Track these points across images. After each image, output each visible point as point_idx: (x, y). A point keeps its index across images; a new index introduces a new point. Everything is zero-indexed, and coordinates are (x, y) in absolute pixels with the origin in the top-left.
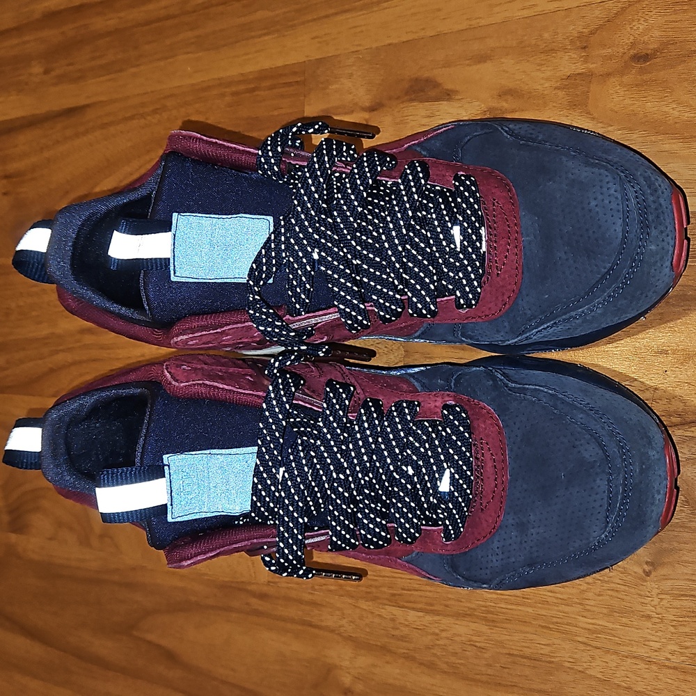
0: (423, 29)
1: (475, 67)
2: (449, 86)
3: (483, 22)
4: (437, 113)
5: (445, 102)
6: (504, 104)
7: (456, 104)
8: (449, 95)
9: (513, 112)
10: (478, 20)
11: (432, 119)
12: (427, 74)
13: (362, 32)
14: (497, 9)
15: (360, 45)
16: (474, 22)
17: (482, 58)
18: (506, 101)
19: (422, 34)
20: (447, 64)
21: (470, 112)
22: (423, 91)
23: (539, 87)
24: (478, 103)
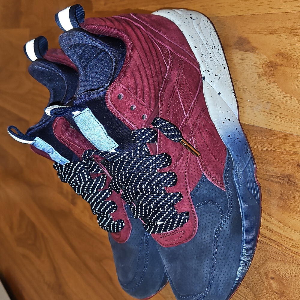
0: (248, 10)
1: (268, 36)
2: (254, 44)
3: (276, 11)
4: (247, 59)
5: (251, 53)
6: (278, 61)
7: (256, 55)
8: (253, 49)
9: (281, 66)
10: (274, 10)
11: (243, 61)
12: (245, 36)
13: (221, 6)
14: (284, 4)
15: (219, 14)
16: (272, 10)
17: (272, 32)
18: (279, 59)
19: (247, 12)
20: (256, 32)
21: (261, 61)
22: (242, 44)
23: (296, 54)
24: (266, 57)
